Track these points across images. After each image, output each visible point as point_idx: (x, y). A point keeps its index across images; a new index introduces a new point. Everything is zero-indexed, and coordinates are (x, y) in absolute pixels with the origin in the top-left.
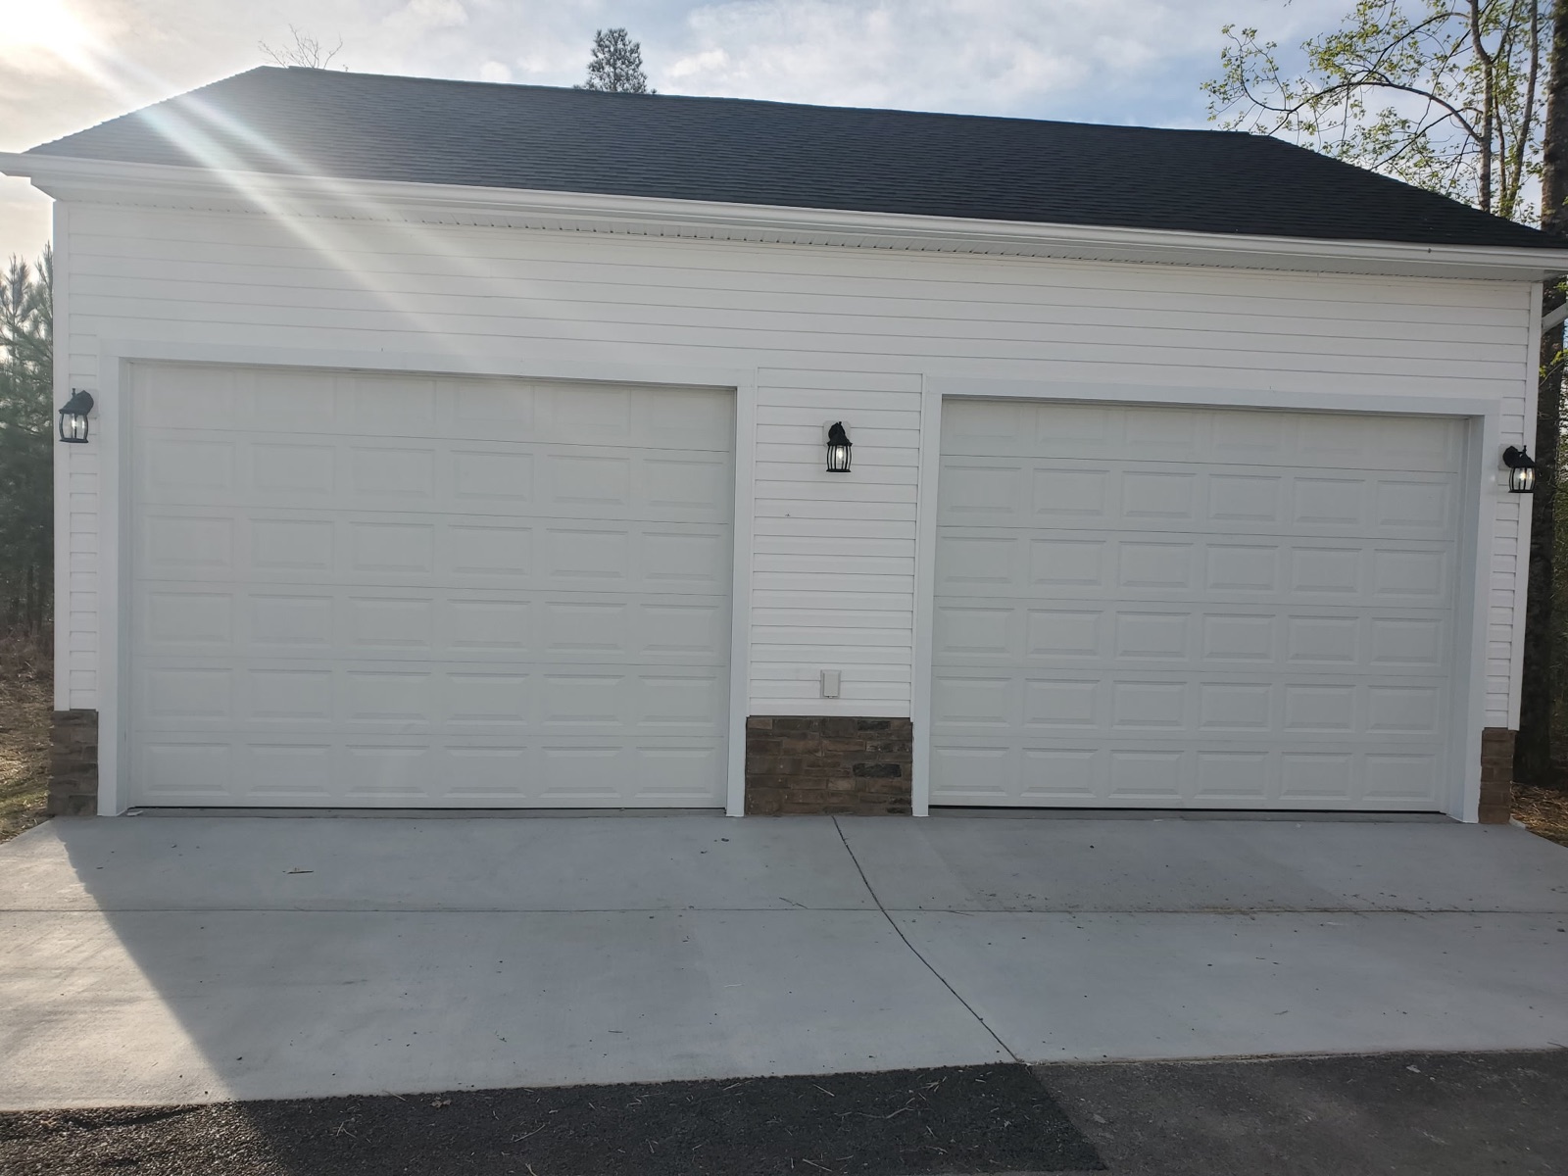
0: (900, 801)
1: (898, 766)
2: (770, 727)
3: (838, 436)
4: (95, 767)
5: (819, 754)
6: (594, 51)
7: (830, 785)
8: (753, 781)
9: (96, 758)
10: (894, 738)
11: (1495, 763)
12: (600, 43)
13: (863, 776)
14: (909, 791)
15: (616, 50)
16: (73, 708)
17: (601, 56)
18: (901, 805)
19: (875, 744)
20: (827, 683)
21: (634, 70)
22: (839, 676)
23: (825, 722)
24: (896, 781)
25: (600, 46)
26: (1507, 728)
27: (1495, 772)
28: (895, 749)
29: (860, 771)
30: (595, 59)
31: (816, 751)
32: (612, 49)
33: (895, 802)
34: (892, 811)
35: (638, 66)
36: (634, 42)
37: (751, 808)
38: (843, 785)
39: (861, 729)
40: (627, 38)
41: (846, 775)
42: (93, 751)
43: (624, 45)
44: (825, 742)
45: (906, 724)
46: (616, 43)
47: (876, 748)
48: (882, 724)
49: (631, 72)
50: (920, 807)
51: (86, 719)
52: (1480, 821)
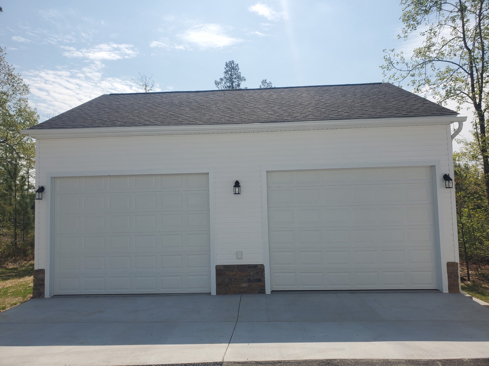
0: (262, 289)
1: (260, 279)
2: (222, 268)
3: (237, 184)
4: (44, 284)
5: (237, 276)
6: (225, 68)
7: (241, 285)
8: (218, 285)
9: (44, 282)
10: (259, 270)
11: (452, 273)
12: (227, 65)
13: (250, 282)
14: (264, 286)
15: (231, 67)
16: (39, 269)
17: (227, 69)
18: (262, 291)
19: (253, 272)
20: (239, 255)
21: (237, 71)
22: (242, 252)
23: (238, 266)
24: (260, 283)
25: (227, 66)
26: (455, 262)
27: (452, 276)
28: (260, 274)
29: (249, 281)
30: (225, 70)
31: (236, 275)
32: (230, 67)
33: (260, 290)
34: (259, 293)
35: (238, 70)
36: (236, 63)
37: (218, 293)
38: (245, 285)
39: (249, 268)
40: (234, 63)
41: (245, 282)
42: (43, 280)
43: (234, 65)
44: (239, 272)
45: (262, 266)
46: (231, 64)
47: (254, 273)
48: (255, 266)
49: (236, 72)
50: (268, 291)
51: (42, 271)
52: (449, 292)
